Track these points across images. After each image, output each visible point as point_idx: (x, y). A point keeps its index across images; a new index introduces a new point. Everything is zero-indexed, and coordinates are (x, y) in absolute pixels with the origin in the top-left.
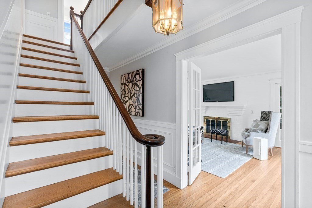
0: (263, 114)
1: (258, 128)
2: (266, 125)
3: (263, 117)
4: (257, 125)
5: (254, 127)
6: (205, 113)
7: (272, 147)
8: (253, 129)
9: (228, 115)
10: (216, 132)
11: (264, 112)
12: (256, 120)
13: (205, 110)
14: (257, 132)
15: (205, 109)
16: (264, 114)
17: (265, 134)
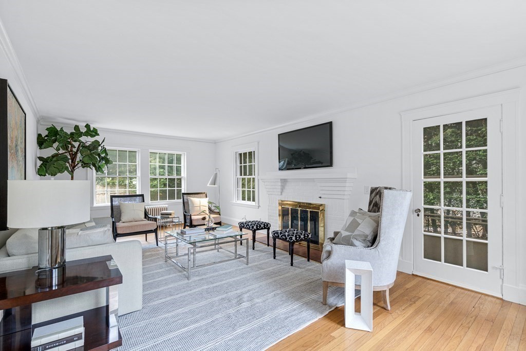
0: (373, 195)
1: (356, 233)
2: (375, 225)
3: (373, 202)
4: (353, 226)
5: (346, 230)
6: (281, 192)
7: (388, 286)
8: (345, 233)
9: (320, 197)
10: (281, 236)
11: (376, 188)
12: (357, 210)
13: (280, 187)
14: (352, 245)
15: (280, 184)
16: (377, 194)
17: (368, 250)
